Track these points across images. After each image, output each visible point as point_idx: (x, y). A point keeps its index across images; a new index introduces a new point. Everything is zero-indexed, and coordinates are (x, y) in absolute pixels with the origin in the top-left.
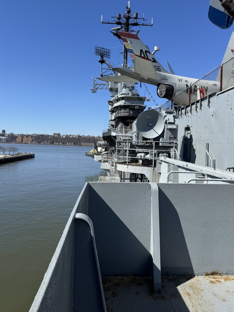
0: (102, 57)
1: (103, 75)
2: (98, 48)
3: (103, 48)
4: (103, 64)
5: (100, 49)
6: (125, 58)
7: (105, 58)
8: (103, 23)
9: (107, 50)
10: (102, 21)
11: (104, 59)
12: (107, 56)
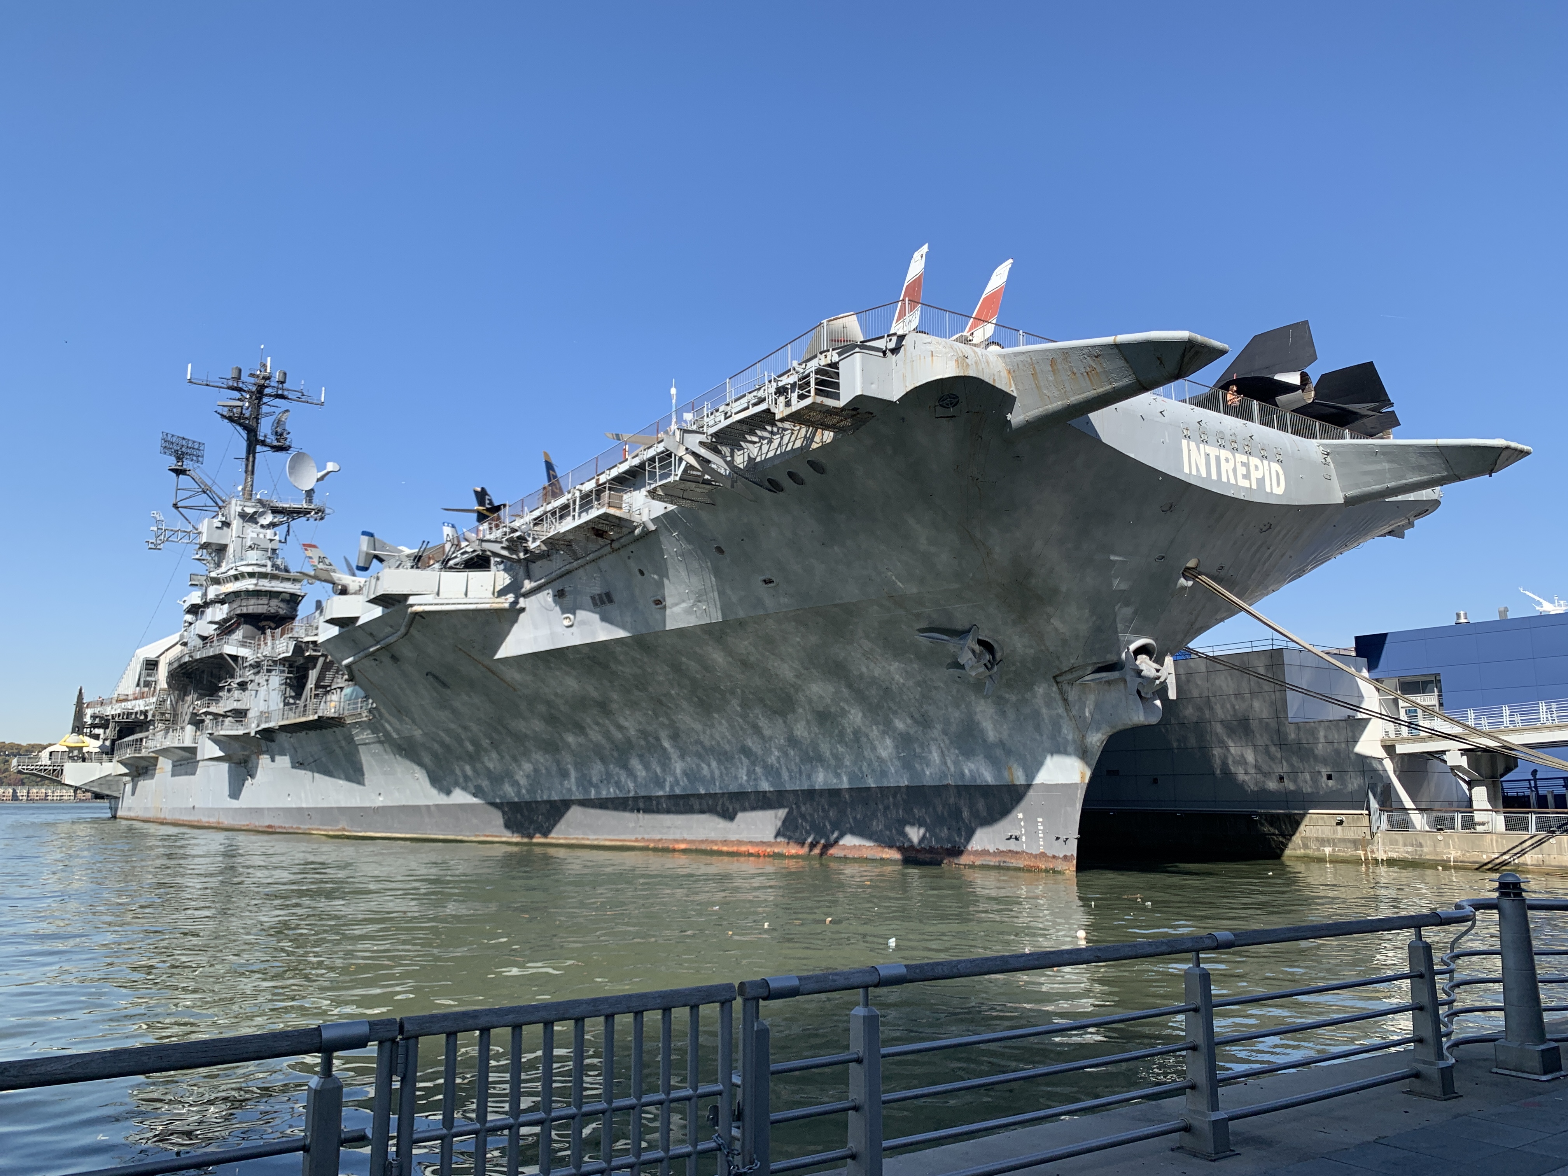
0: (179, 459)
1: (179, 504)
2: (169, 436)
3: (183, 438)
4: (181, 476)
5: (174, 439)
6: (250, 473)
7: (187, 464)
8: (190, 381)
9: (194, 442)
10: (189, 377)
11: (184, 467)
12: (195, 458)
